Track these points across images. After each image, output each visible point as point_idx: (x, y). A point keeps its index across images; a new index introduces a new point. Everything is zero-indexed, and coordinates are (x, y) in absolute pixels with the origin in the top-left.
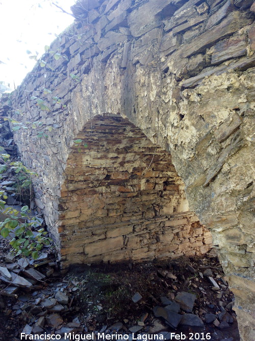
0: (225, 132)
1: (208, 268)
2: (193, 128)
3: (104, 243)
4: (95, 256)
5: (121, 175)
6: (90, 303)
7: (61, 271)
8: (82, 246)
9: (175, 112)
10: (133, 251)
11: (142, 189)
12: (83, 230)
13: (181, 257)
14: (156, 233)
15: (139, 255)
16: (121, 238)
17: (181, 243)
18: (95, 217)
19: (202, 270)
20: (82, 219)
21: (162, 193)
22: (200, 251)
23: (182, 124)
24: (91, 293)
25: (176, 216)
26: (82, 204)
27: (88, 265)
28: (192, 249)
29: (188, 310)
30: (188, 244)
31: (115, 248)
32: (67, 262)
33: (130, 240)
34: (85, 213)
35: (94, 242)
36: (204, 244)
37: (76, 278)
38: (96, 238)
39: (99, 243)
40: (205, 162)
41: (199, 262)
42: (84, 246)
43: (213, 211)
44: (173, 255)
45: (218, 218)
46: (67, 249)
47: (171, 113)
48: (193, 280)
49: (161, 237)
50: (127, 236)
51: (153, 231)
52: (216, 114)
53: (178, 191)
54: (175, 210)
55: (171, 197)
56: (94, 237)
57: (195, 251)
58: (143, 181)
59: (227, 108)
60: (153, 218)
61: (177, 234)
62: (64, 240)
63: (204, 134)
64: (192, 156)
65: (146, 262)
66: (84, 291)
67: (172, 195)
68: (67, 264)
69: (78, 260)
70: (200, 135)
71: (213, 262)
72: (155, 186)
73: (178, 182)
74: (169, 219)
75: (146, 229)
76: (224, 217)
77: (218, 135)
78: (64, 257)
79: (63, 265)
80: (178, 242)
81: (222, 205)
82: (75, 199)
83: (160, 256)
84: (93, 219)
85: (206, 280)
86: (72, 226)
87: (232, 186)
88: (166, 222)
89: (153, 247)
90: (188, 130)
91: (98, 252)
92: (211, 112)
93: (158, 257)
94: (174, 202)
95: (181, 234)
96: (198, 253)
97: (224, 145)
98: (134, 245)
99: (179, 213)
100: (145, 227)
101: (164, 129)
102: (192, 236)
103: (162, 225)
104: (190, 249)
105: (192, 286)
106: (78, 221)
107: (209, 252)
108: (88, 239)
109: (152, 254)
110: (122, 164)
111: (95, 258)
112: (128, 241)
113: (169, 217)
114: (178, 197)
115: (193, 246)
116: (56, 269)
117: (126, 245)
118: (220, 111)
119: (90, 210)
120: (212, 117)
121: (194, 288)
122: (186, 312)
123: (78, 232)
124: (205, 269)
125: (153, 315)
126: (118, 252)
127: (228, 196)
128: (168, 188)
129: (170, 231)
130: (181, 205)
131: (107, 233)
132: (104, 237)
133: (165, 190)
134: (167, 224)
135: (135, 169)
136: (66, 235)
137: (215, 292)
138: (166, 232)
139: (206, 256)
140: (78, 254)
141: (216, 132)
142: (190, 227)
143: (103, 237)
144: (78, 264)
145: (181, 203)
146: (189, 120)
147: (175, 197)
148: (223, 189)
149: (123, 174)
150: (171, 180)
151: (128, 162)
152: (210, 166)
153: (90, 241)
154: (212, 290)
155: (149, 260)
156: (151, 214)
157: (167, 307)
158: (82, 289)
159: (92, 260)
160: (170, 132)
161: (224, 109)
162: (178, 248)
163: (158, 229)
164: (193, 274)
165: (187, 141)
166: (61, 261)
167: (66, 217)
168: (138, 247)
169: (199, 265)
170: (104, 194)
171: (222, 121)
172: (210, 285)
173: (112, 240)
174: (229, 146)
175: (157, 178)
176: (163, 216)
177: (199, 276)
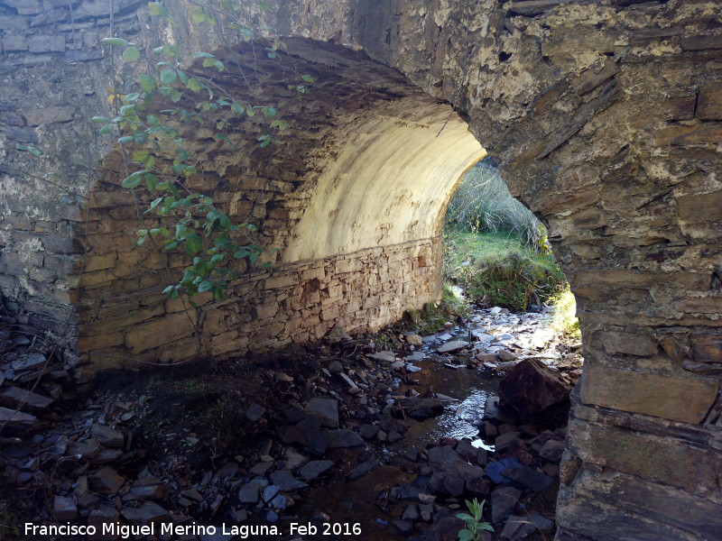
0: (591, 82)
1: (334, 360)
2: (527, 74)
3: (162, 323)
4: (146, 351)
5: (202, 180)
6: (170, 436)
7: (79, 389)
8: (121, 331)
9: (491, 48)
10: (214, 338)
11: (232, 213)
12: (122, 298)
13: (288, 346)
14: (251, 302)
15: (225, 344)
16: (193, 313)
17: (289, 319)
18: (144, 269)
19: (326, 365)
20: (118, 273)
21: (261, 223)
22: (314, 334)
23: (504, 67)
24: (165, 417)
25: (282, 269)
26: (119, 241)
27: (133, 370)
28: (304, 330)
29: (332, 425)
30: (299, 321)
31: (181, 334)
32: (91, 366)
33: (208, 316)
34: (125, 260)
35: (143, 322)
36: (321, 320)
37: (120, 395)
38: (148, 314)
39: (153, 324)
40: (546, 124)
41: (317, 352)
42: (124, 332)
43: (559, 189)
44: (276, 343)
45: (567, 198)
46: (91, 339)
47: (482, 49)
48: (317, 381)
49: (259, 309)
50: (203, 308)
51: (246, 299)
52: (575, 56)
53: (287, 221)
54: (279, 258)
55: (275, 232)
56: (144, 311)
57: (308, 334)
58: (237, 196)
59: (595, 50)
60: (245, 273)
61: (283, 303)
62: (85, 319)
63: (551, 83)
64: (524, 115)
65: (233, 359)
66: (149, 416)
67: (277, 228)
68: (91, 371)
69: (112, 361)
70: (542, 84)
71: (337, 351)
72: (253, 209)
73: (289, 204)
74: (271, 275)
75: (235, 294)
76: (578, 195)
77: (578, 86)
78: (85, 357)
79: (83, 375)
80: (285, 317)
81: (577, 180)
82: (108, 229)
83: (257, 346)
84: (140, 274)
85: (336, 379)
86: (99, 289)
87: (597, 151)
88: (268, 280)
89: (247, 329)
90: (517, 78)
91: (151, 343)
92: (568, 54)
93: (253, 347)
94: (278, 244)
95: (288, 303)
96: (312, 337)
97: (587, 99)
98: (215, 327)
99: (285, 265)
100: (233, 291)
101: (462, 73)
102: (305, 306)
103: (260, 286)
104: (300, 331)
105: (318, 390)
106: (111, 277)
107: (327, 334)
108: (133, 315)
109: (244, 342)
110: (212, 156)
111: (145, 355)
112: (205, 319)
113: (273, 272)
114: (286, 233)
115: (306, 324)
116: (68, 384)
117: (202, 327)
118: (582, 53)
119: (135, 253)
120: (568, 60)
121: (322, 393)
122: (330, 428)
123: (111, 302)
124: (330, 362)
125: (281, 442)
126: (188, 340)
127: (587, 165)
128: (273, 214)
129: (272, 298)
130: (289, 249)
131: (168, 303)
132: (163, 312)
133: (267, 217)
134: (270, 284)
135: (230, 169)
136: (87, 308)
137: (355, 396)
138: (267, 300)
139: (324, 341)
140: (114, 349)
141: (575, 81)
142: (302, 290)
143: (159, 311)
144: (114, 370)
145: (290, 245)
146: (520, 62)
147: (280, 233)
148: (580, 157)
149: (205, 179)
150: (279, 198)
151: (224, 152)
152: (556, 129)
153: (137, 320)
154: (349, 394)
155: (239, 353)
156: (241, 266)
157: (299, 425)
158: (145, 413)
159: (138, 360)
160: (475, 80)
161: (590, 51)
162: (284, 330)
163: (254, 295)
164: (313, 372)
165: (513, 93)
166: (78, 366)
167: (89, 268)
168: (221, 330)
169: (318, 357)
170: (163, 221)
171: (587, 66)
172: (344, 386)
173: (178, 318)
174: (597, 101)
175: (260, 191)
176: (261, 269)
177: (323, 375)
